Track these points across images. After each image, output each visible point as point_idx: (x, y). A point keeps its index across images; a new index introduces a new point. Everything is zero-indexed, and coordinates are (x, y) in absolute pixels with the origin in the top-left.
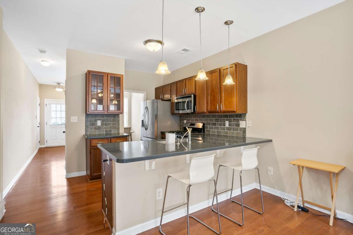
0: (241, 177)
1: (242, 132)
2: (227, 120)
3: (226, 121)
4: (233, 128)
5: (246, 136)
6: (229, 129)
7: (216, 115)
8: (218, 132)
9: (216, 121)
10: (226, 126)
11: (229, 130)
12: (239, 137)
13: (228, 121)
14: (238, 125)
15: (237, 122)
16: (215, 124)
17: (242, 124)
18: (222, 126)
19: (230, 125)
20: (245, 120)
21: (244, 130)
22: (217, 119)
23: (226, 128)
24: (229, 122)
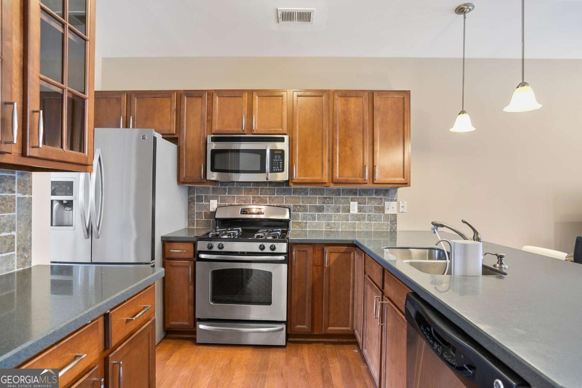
1: (389, 223)
2: (353, 200)
3: (352, 203)
4: (369, 215)
5: (397, 230)
6: (357, 218)
8: (328, 225)
9: (324, 203)
10: (351, 212)
11: (359, 220)
12: (383, 232)
13: (356, 203)
14: (382, 210)
15: (379, 204)
16: (320, 209)
17: (391, 208)
18: (340, 213)
19: (360, 210)
21: (393, 219)
22: (326, 198)
23: (352, 215)
24: (359, 203)
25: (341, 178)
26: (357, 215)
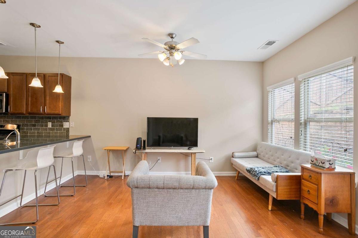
0: (72, 161)
1: (66, 132)
2: (49, 121)
3: (49, 123)
4: (56, 128)
5: (70, 135)
7: (36, 117)
8: (38, 133)
9: (36, 123)
10: (48, 127)
11: (52, 130)
12: (63, 136)
13: (51, 123)
14: (62, 126)
15: (61, 123)
16: (34, 125)
17: (66, 125)
18: (44, 127)
19: (52, 126)
20: (69, 122)
21: (68, 130)
22: (37, 121)
23: (49, 128)
25: (31, 112)
26: (51, 128)
